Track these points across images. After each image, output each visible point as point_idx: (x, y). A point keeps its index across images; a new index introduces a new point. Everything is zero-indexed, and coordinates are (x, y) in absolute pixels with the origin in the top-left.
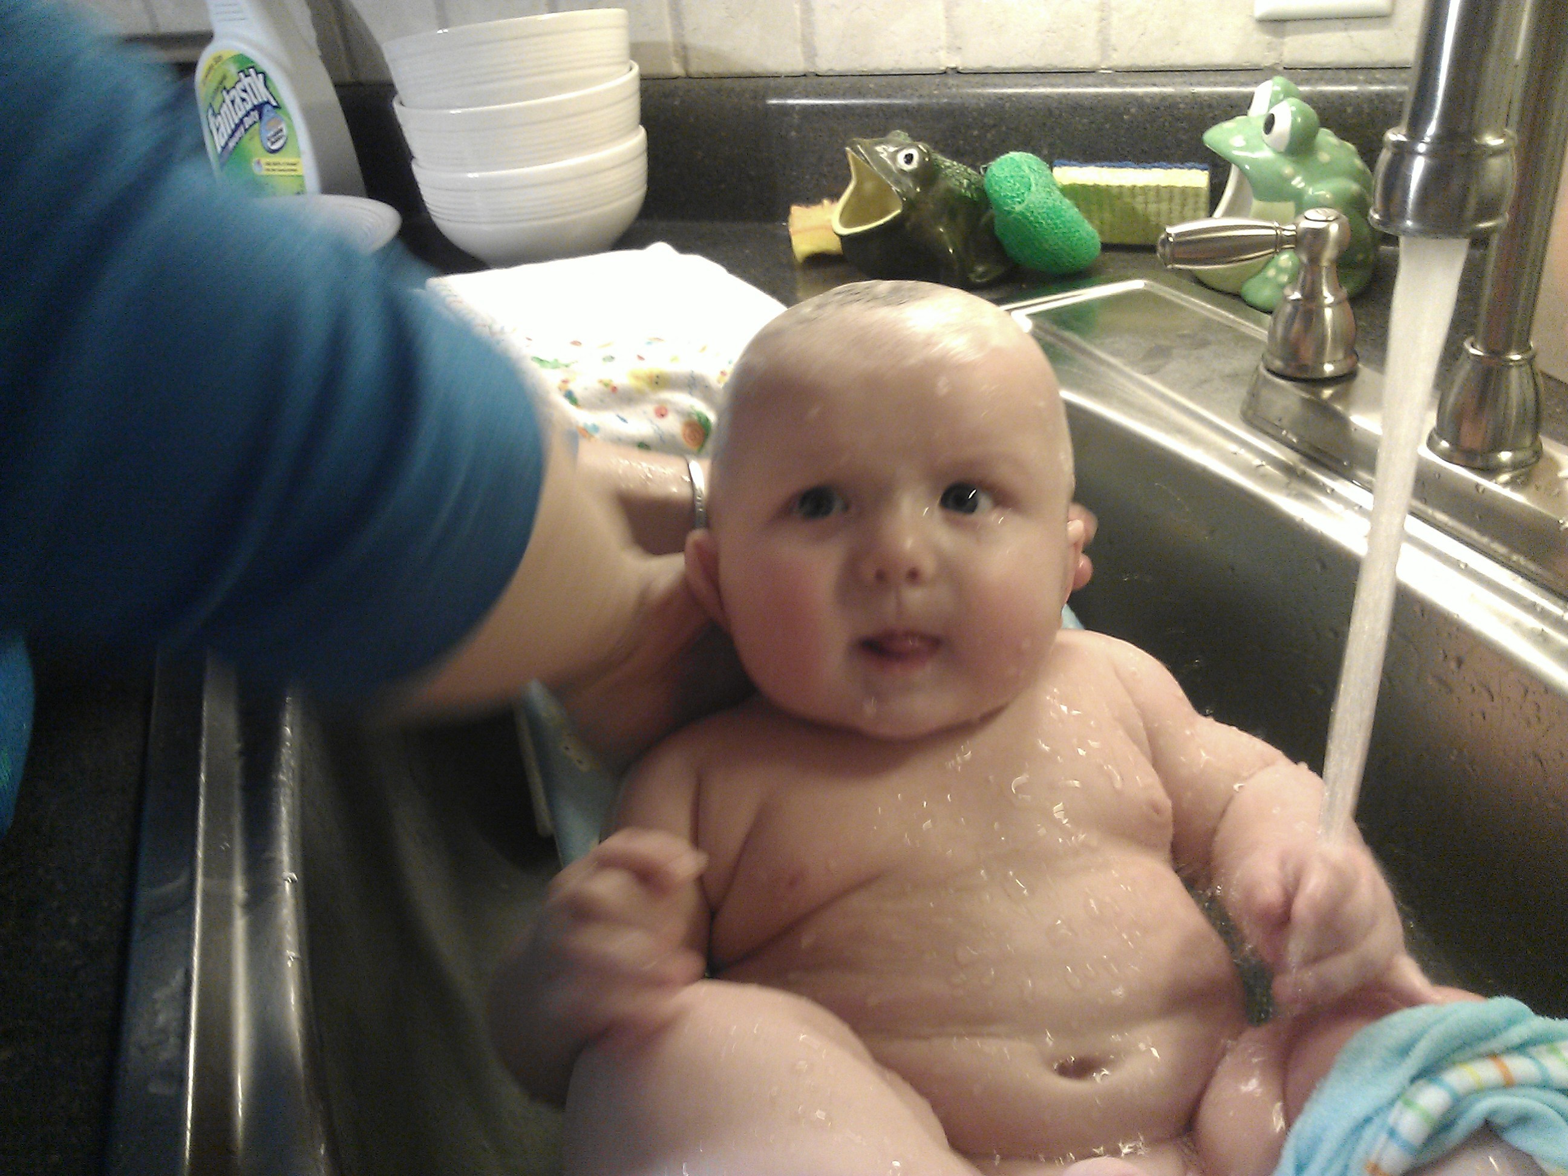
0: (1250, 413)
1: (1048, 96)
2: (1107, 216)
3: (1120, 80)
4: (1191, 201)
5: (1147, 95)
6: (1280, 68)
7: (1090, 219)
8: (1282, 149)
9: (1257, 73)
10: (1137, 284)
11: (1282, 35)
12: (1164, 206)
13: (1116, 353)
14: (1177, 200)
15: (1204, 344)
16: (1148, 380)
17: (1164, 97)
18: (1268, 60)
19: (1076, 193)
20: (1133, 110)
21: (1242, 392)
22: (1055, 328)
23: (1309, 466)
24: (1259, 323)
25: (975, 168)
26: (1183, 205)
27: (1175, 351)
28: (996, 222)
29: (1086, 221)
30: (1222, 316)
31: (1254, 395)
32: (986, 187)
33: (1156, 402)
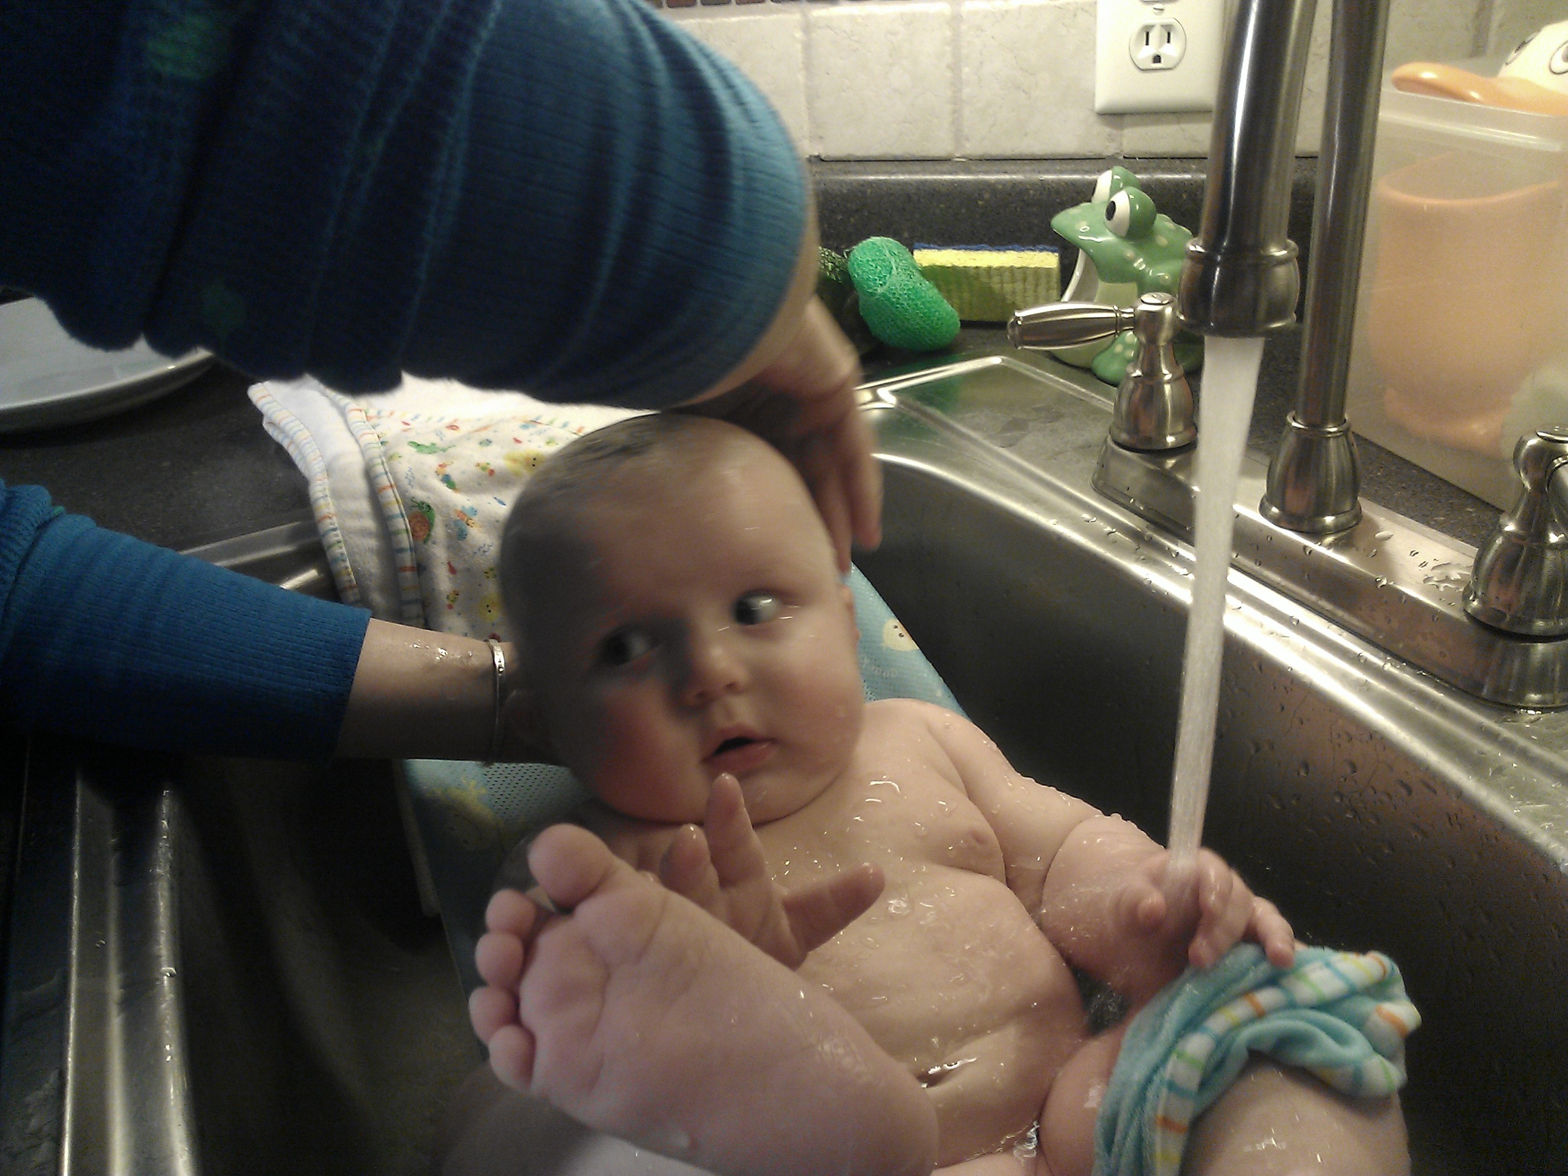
0: (1101, 483)
1: (905, 183)
2: (966, 295)
3: (973, 168)
4: (1043, 281)
5: (998, 182)
6: (1121, 157)
7: (949, 299)
8: (1124, 234)
9: (1101, 162)
10: (996, 360)
11: (1121, 127)
12: (1019, 286)
13: (976, 428)
14: (1030, 279)
15: (1058, 417)
16: (1005, 452)
17: (1014, 184)
18: (1109, 150)
19: (935, 274)
20: (987, 196)
21: (1093, 463)
22: (918, 404)
23: (1155, 531)
24: (1107, 395)
25: (839, 251)
26: (1037, 285)
27: (1031, 424)
28: (861, 303)
29: (945, 301)
30: (1074, 390)
31: (1103, 465)
32: (851, 271)
33: (1014, 474)
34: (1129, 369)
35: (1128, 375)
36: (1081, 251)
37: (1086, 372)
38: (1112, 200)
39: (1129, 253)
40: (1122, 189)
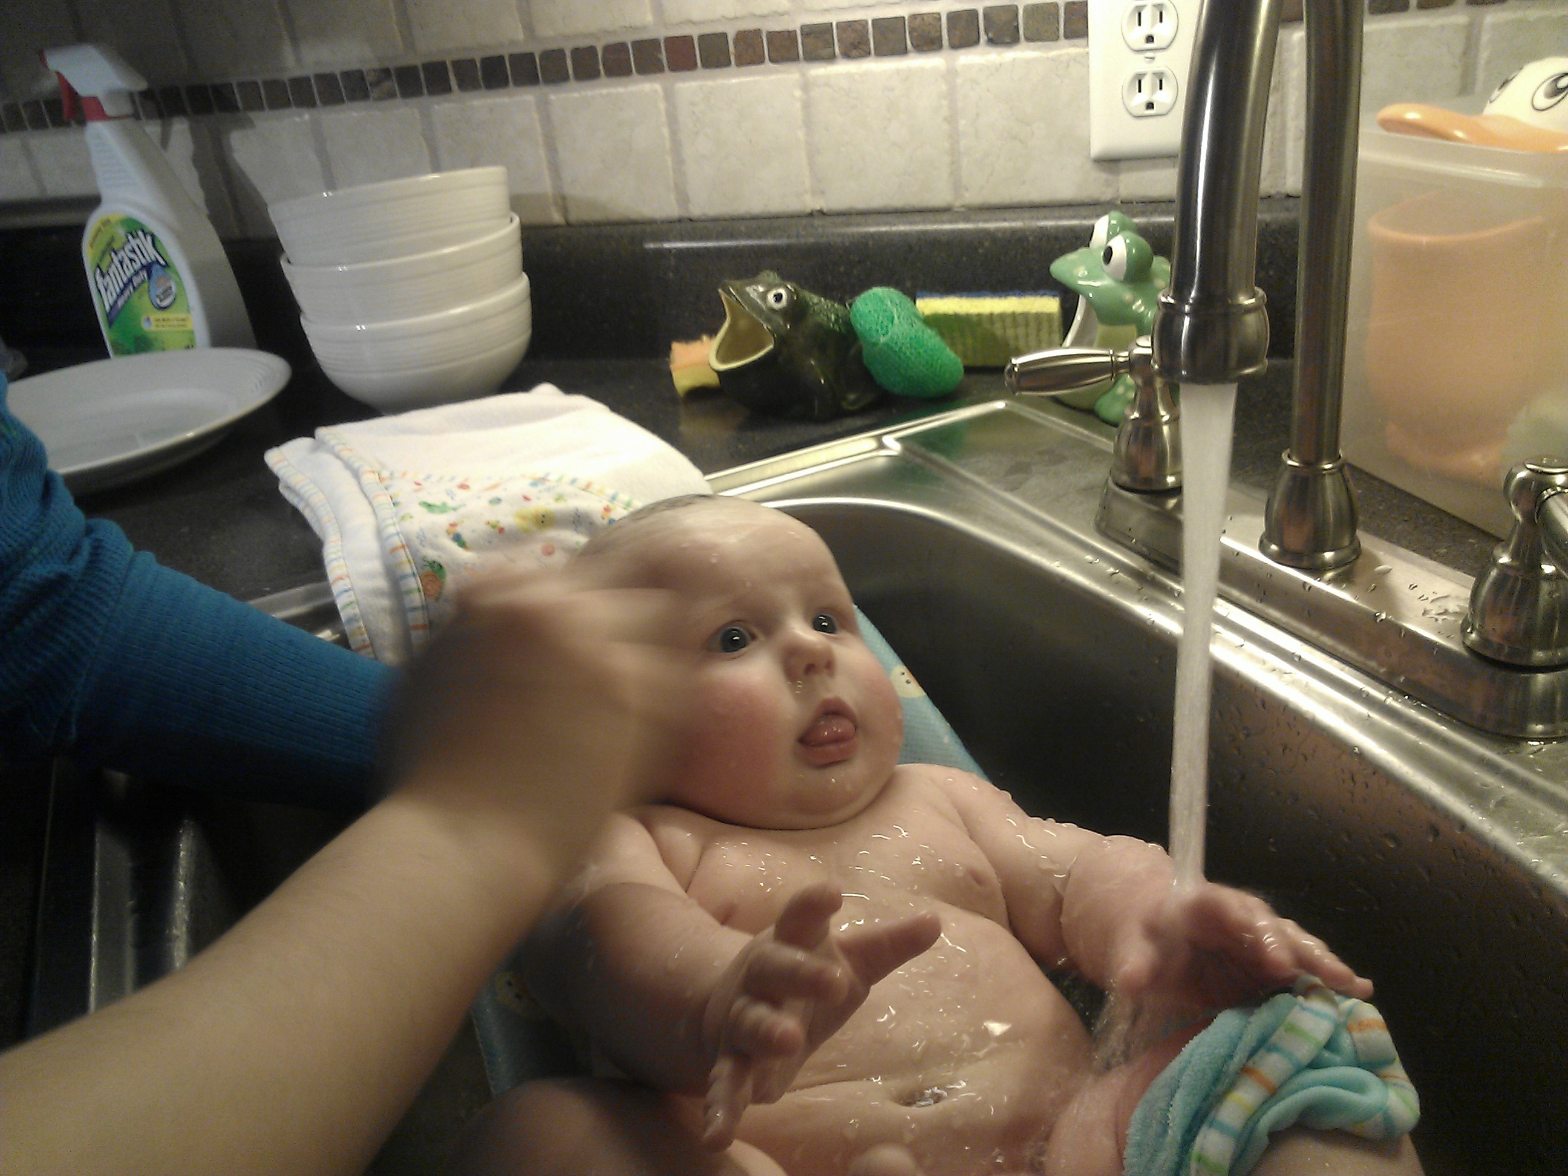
0: (1103, 525)
1: (906, 234)
2: (969, 341)
3: (973, 217)
4: (1045, 326)
5: (997, 230)
6: (1119, 202)
7: (953, 345)
8: (1122, 278)
9: (1098, 207)
10: (1000, 405)
11: (1116, 172)
12: (1021, 331)
13: (979, 473)
14: (1032, 324)
15: (1061, 459)
16: (1009, 496)
17: (1014, 232)
18: (1107, 195)
19: (939, 323)
20: (987, 244)
21: (1095, 504)
22: (923, 450)
23: (1159, 572)
24: (1109, 437)
25: (842, 302)
26: (1039, 330)
27: (1034, 468)
28: (865, 352)
29: (948, 349)
30: (1078, 433)
31: (1105, 507)
32: (853, 321)
33: (1018, 518)
34: (1127, 411)
35: (1126, 418)
36: (1080, 296)
37: (1088, 413)
38: (1110, 244)
39: (1127, 296)
40: (1118, 234)
